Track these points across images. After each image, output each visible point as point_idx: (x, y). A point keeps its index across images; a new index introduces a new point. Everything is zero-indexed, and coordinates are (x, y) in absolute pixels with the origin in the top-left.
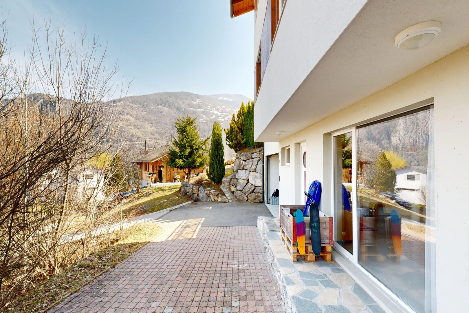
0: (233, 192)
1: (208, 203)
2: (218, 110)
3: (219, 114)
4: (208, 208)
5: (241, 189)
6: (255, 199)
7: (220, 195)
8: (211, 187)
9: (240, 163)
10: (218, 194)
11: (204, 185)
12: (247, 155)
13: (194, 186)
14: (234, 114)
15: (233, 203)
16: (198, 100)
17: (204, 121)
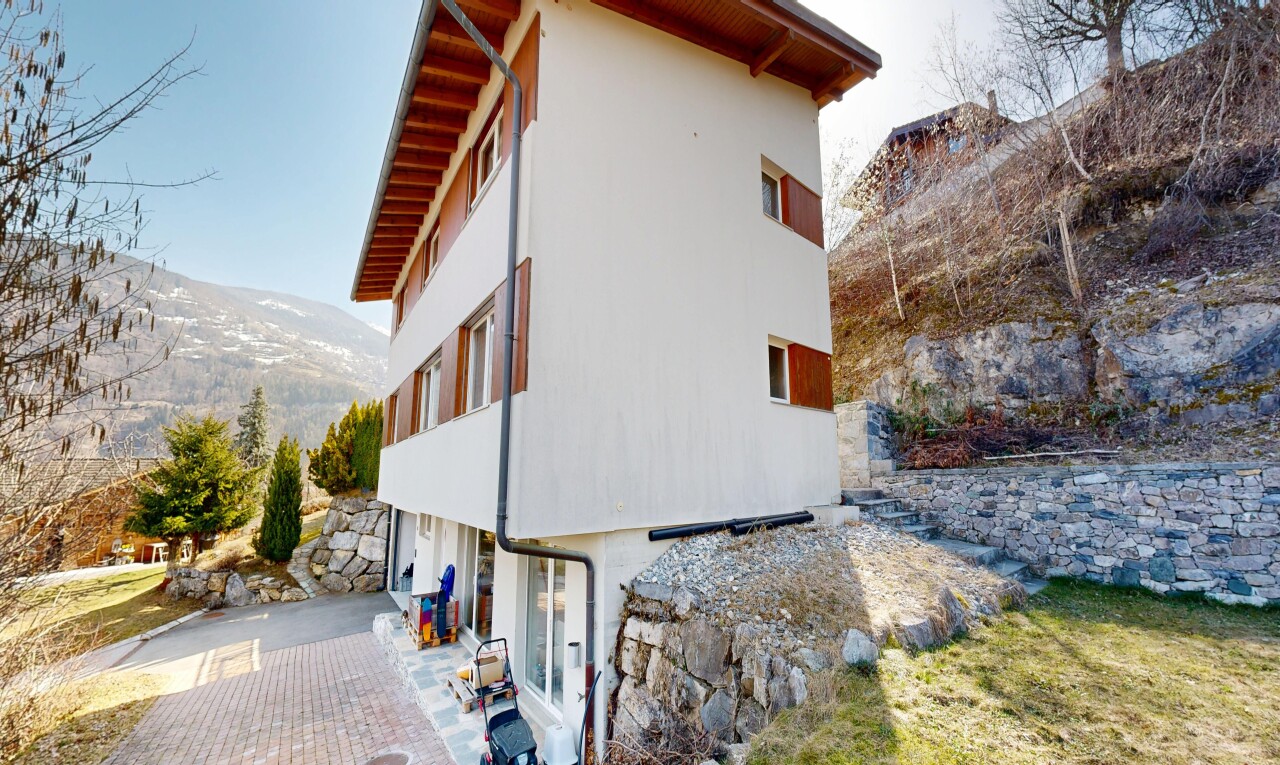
0: (318, 578)
1: (250, 608)
2: (254, 331)
3: (258, 344)
4: (258, 617)
5: (339, 569)
6: (368, 586)
7: (286, 587)
8: (262, 571)
9: (340, 518)
10: (283, 585)
11: (244, 570)
12: (358, 504)
13: (214, 574)
14: (333, 424)
15: (319, 598)
16: (176, 290)
17: (196, 357)
